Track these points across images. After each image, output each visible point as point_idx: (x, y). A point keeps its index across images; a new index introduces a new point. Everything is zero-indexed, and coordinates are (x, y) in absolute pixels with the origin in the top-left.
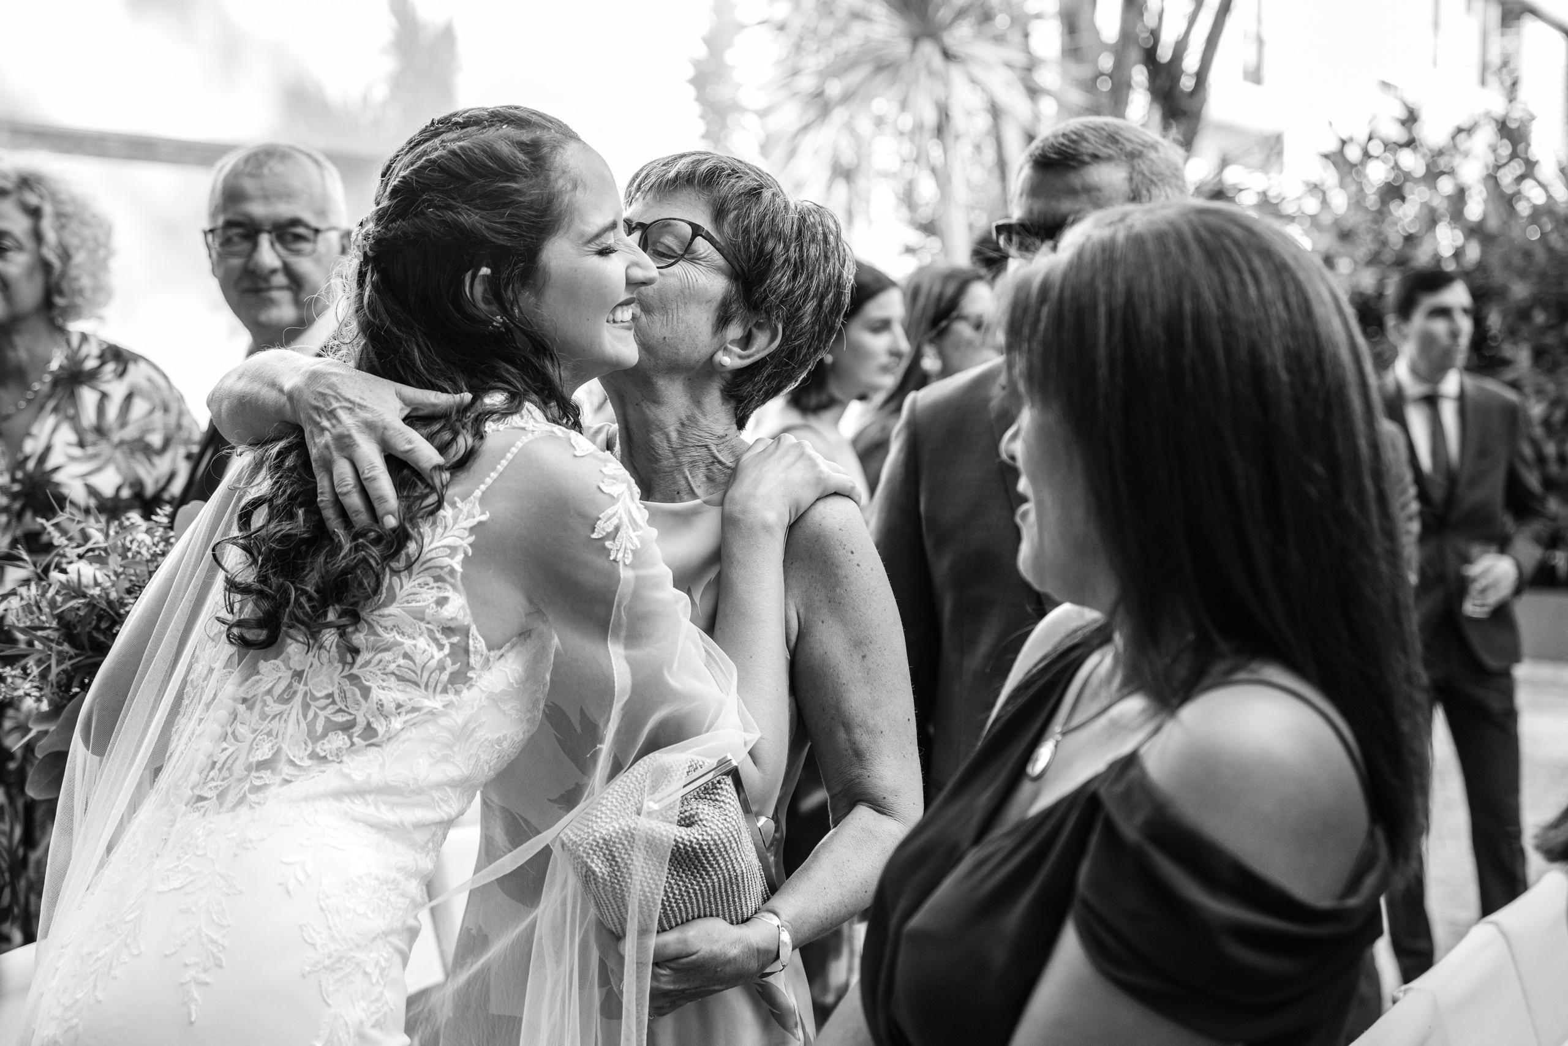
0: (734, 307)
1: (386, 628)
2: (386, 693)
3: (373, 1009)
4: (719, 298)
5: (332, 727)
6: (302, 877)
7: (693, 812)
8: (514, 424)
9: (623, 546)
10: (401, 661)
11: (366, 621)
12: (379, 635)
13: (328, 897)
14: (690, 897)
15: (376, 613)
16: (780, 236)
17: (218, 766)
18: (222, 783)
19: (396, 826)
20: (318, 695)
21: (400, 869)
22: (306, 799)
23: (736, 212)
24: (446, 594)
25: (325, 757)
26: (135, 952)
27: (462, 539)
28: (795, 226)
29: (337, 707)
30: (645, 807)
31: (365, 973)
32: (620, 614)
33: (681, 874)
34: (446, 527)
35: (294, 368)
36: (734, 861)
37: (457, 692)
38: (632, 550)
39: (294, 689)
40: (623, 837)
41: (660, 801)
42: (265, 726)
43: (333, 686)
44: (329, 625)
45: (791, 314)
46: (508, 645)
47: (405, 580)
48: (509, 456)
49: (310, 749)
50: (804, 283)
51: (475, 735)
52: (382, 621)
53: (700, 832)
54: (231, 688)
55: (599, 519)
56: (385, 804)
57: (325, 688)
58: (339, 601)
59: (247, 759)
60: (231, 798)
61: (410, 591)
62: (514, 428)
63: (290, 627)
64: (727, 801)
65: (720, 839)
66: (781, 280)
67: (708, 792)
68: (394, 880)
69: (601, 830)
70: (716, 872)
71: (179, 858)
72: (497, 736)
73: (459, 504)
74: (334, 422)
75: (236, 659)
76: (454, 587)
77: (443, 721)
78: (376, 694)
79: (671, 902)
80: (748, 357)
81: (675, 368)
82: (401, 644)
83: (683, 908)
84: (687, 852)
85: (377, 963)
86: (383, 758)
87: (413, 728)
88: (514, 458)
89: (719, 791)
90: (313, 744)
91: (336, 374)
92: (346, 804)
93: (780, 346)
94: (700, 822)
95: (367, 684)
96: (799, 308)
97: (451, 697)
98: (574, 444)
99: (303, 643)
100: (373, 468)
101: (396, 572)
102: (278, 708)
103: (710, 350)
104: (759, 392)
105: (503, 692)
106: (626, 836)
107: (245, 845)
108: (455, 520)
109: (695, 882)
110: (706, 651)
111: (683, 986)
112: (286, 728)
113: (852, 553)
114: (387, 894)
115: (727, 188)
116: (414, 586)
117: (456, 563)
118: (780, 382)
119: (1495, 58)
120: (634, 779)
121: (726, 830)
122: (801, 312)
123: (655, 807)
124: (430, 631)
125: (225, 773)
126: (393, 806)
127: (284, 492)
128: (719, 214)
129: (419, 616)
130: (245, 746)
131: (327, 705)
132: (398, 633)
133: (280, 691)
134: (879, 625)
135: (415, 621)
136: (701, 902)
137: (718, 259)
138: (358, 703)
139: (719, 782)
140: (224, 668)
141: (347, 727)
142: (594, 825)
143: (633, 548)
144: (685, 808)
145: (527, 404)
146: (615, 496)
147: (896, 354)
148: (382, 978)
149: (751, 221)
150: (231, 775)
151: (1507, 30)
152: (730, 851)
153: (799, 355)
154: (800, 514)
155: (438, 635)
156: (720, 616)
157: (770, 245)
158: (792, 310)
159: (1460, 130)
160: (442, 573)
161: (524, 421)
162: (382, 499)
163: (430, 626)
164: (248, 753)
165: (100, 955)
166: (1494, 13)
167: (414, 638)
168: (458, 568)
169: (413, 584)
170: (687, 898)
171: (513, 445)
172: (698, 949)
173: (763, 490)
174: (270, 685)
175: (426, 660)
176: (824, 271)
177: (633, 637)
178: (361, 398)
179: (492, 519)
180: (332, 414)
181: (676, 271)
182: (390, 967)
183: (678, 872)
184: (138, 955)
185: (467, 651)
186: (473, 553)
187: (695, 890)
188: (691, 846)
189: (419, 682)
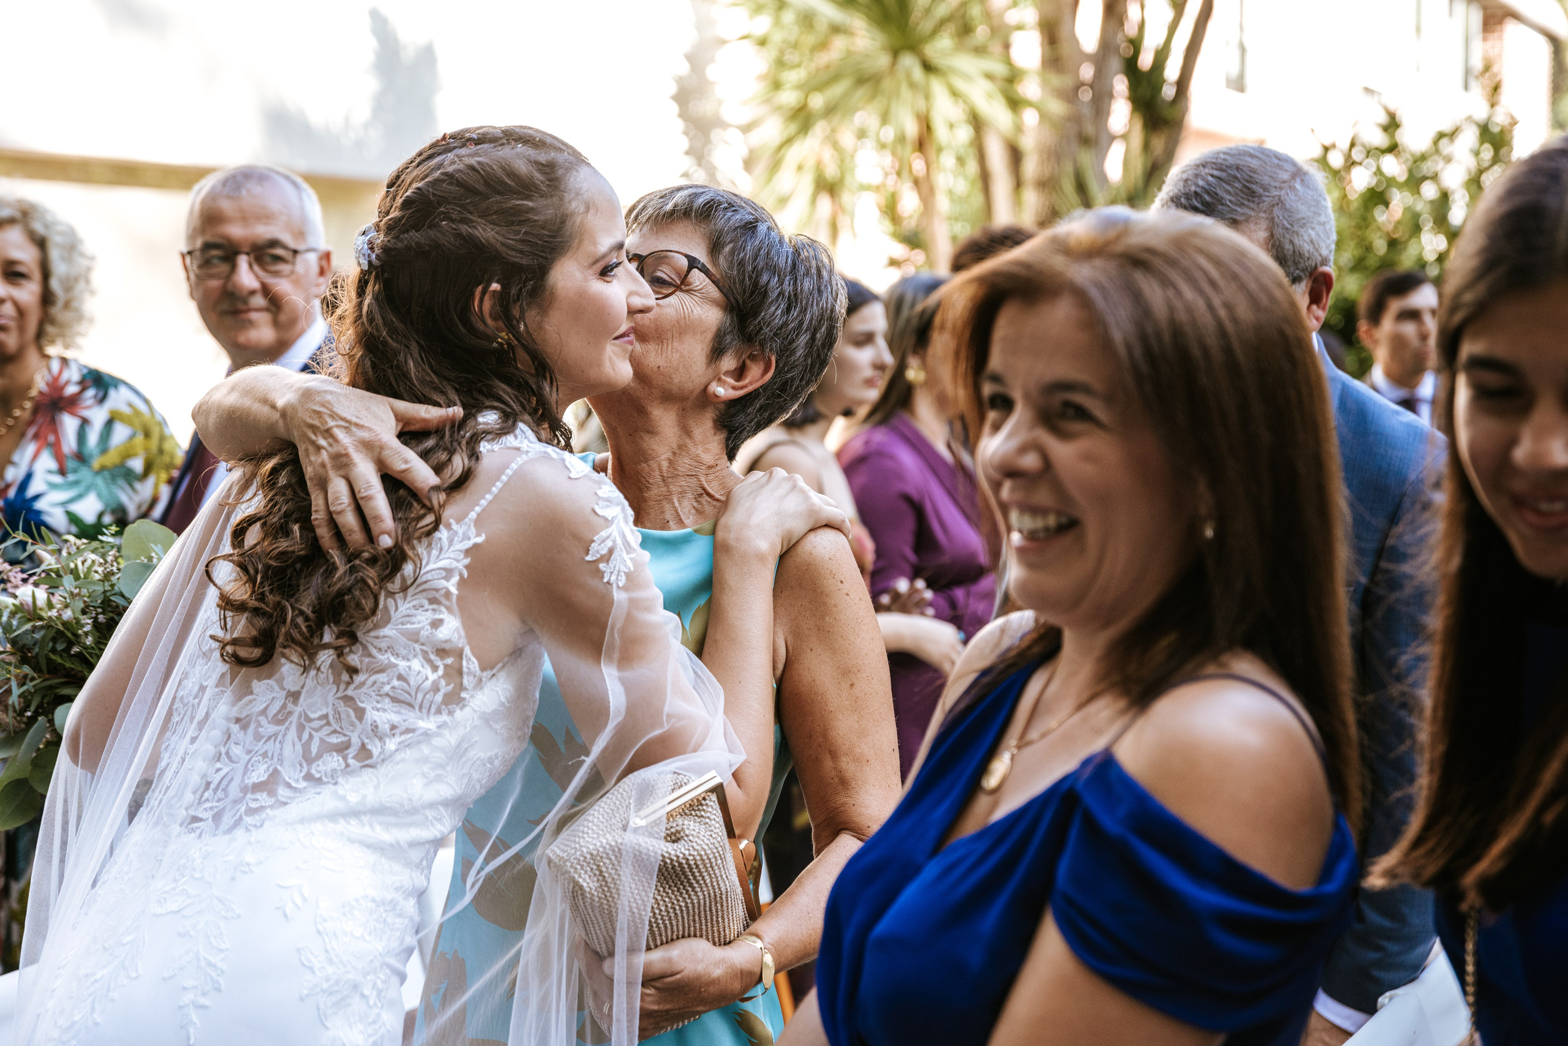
0: (728, 338)
1: (380, 650)
2: (382, 715)
3: (370, 1030)
4: (714, 329)
5: (327, 748)
6: (299, 901)
7: (679, 828)
8: (508, 444)
9: (617, 568)
10: (396, 683)
11: (362, 644)
12: (373, 657)
13: (325, 920)
14: (676, 914)
15: (372, 634)
16: (774, 269)
17: (212, 786)
18: (218, 804)
19: (391, 845)
20: (313, 716)
21: (397, 889)
22: (302, 821)
23: (731, 245)
24: (441, 616)
25: (320, 779)
26: (134, 975)
27: (458, 561)
28: (789, 260)
29: (332, 729)
30: (631, 824)
31: (363, 996)
32: (613, 635)
33: (667, 890)
34: (441, 549)
35: (286, 384)
36: (719, 878)
37: (451, 713)
38: (625, 573)
39: (288, 709)
40: (611, 853)
41: (646, 817)
42: (260, 747)
43: (327, 707)
44: (326, 646)
45: (785, 346)
46: (500, 665)
47: (400, 602)
48: (504, 478)
49: (305, 770)
50: (797, 316)
51: (467, 754)
52: (376, 642)
53: (687, 847)
54: (223, 709)
55: (593, 541)
56: (380, 824)
57: (321, 710)
58: (337, 623)
59: (243, 780)
60: (227, 820)
61: (405, 613)
62: (509, 448)
63: (285, 647)
64: (713, 817)
65: (706, 854)
66: (774, 313)
67: (694, 808)
68: (392, 900)
69: (588, 845)
70: (702, 888)
71: (175, 880)
72: (489, 755)
73: (455, 526)
74: (331, 440)
75: (228, 677)
76: (448, 609)
77: (437, 742)
78: (372, 715)
79: (657, 919)
80: (742, 388)
81: (668, 397)
82: (396, 666)
83: (668, 925)
84: (673, 867)
85: (374, 985)
86: (378, 780)
87: (407, 749)
88: (509, 480)
89: (705, 807)
90: (308, 765)
91: (331, 393)
92: (341, 826)
93: (774, 378)
94: (686, 838)
95: (362, 705)
96: (793, 341)
97: (445, 717)
98: (569, 466)
99: (301, 666)
100: (370, 487)
101: (391, 594)
102: (272, 729)
103: (704, 381)
104: (750, 422)
105: (495, 712)
106: (614, 851)
107: (242, 868)
108: (451, 542)
109: (681, 899)
110: (695, 673)
111: (668, 1007)
112: (281, 749)
113: (842, 582)
114: (384, 916)
115: (724, 221)
116: (409, 608)
117: (452, 586)
118: (772, 414)
119: (1477, 64)
120: (619, 796)
121: (712, 846)
122: (795, 345)
123: (643, 823)
124: (425, 654)
125: (220, 794)
126: (387, 826)
127: (280, 509)
128: (715, 247)
129: (414, 637)
130: (240, 767)
131: (322, 727)
132: (393, 655)
133: (274, 712)
134: (867, 654)
135: (409, 643)
136: (686, 920)
137: (713, 291)
138: (353, 724)
139: (704, 799)
140: (217, 686)
141: (342, 749)
142: (581, 840)
143: (626, 571)
144: (671, 824)
145: (521, 425)
146: (610, 518)
147: (880, 367)
148: (380, 1001)
149: (746, 254)
150: (226, 796)
151: (1491, 36)
152: (716, 868)
153: (791, 387)
154: (792, 544)
155: (433, 657)
156: (708, 641)
157: (765, 278)
158: (786, 343)
159: (1441, 135)
160: (437, 595)
161: (518, 441)
162: (378, 518)
163: (424, 648)
164: (245, 773)
165: (98, 976)
166: (1476, 17)
167: (408, 660)
168: (454, 590)
169: (408, 605)
170: (672, 915)
171: (508, 467)
172: (682, 968)
173: (755, 520)
174: (265, 705)
175: (421, 682)
176: (817, 304)
177: (626, 658)
178: (357, 417)
179: (487, 541)
180: (328, 433)
181: (672, 301)
182: (388, 988)
183: (664, 888)
184: (136, 978)
185: (460, 672)
186: (469, 575)
187: (680, 906)
188: (678, 861)
189: (413, 703)
